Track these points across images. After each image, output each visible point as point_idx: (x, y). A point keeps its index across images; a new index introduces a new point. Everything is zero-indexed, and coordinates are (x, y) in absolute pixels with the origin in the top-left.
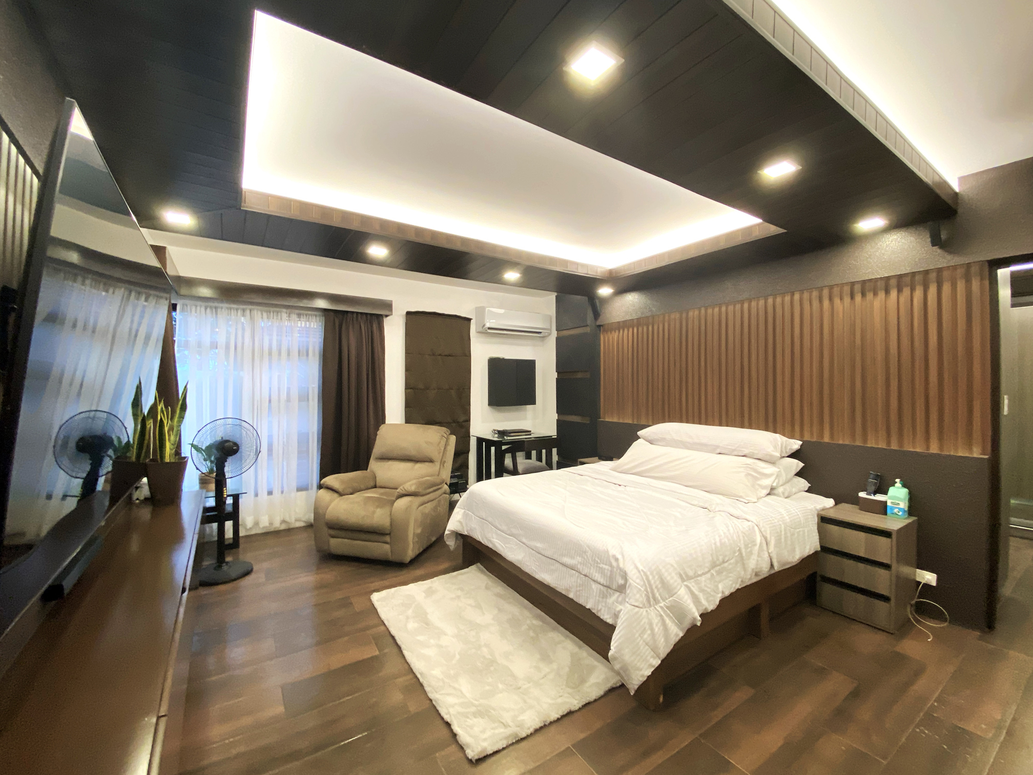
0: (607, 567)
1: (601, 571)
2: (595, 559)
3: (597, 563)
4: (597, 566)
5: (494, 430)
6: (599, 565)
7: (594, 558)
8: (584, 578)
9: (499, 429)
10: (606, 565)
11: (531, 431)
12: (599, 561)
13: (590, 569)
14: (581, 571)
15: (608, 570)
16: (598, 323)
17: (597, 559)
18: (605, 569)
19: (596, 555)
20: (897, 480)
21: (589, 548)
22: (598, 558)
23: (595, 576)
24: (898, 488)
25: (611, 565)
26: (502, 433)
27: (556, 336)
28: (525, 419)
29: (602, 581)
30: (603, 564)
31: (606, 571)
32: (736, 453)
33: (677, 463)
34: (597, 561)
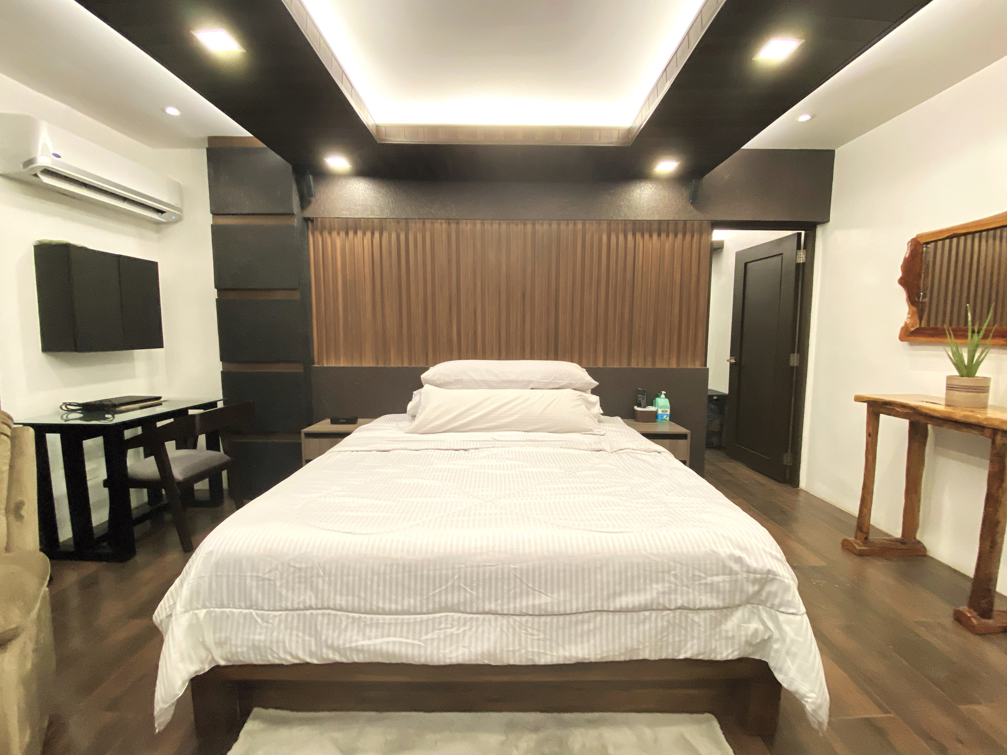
0: (720, 578)
1: (712, 588)
2: (694, 575)
3: (700, 578)
4: (700, 584)
5: (66, 404)
6: (703, 581)
7: (690, 575)
8: (672, 615)
9: (81, 402)
10: (718, 575)
11: (159, 398)
12: (703, 575)
13: (688, 593)
14: (667, 605)
15: (724, 581)
16: (308, 214)
17: (697, 573)
18: (719, 582)
19: (693, 568)
20: (664, 392)
21: (675, 561)
22: (700, 571)
23: (701, 601)
24: (663, 398)
25: (731, 572)
26: (89, 409)
27: (212, 223)
28: (133, 376)
29: (715, 603)
30: (712, 576)
31: (721, 585)
32: (551, 386)
33: (511, 405)
34: (700, 576)
